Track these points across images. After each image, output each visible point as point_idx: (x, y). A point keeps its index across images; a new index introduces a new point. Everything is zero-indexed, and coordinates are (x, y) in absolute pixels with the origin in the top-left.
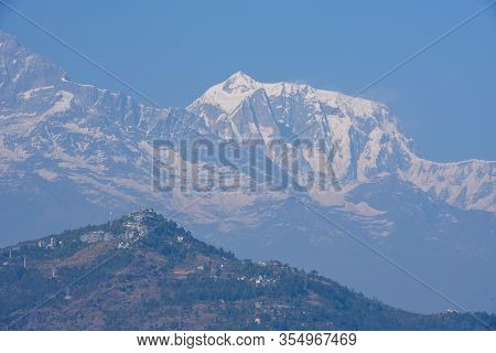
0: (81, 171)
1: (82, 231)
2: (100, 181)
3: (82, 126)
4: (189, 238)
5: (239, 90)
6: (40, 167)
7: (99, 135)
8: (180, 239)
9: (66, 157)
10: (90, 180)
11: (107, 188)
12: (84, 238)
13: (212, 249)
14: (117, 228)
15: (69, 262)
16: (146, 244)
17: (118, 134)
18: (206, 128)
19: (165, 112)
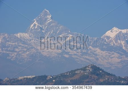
0: (75, 55)
1: (75, 70)
2: (80, 57)
4: (103, 71)
5: (115, 32)
6: (65, 54)
8: (101, 71)
9: (71, 51)
10: (77, 57)
11: (82, 59)
12: (76, 72)
13: (109, 74)
14: (84, 69)
15: (73, 78)
16: (92, 73)
18: (107, 42)
19: (96, 39)
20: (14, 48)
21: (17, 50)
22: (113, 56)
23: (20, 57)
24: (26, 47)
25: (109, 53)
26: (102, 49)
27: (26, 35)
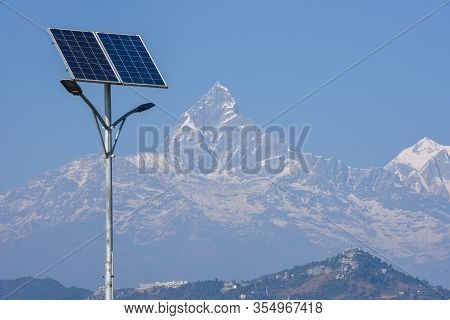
0: (306, 219)
1: (308, 266)
2: (319, 227)
3: (304, 185)
4: (390, 269)
5: (426, 151)
6: (274, 217)
7: (317, 191)
8: (384, 271)
9: (293, 209)
10: (312, 226)
11: (326, 232)
12: (310, 272)
13: (410, 277)
14: (334, 263)
15: (300, 291)
16: (357, 275)
17: (332, 191)
18: (401, 183)
19: (368, 171)
20: (126, 197)
21: (132, 203)
22: (419, 224)
23: (142, 225)
24: (158, 197)
25: (408, 216)
26: (388, 204)
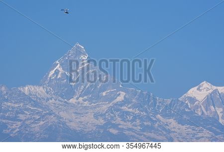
0: (129, 129)
2: (138, 134)
3: (129, 108)
5: (205, 90)
6: (110, 128)
7: (137, 112)
9: (122, 123)
10: (133, 134)
11: (142, 137)
17: (146, 112)
18: (189, 109)
19: (169, 101)
20: (17, 113)
21: (21, 117)
22: (200, 135)
23: (27, 130)
24: (38, 113)
25: (193, 130)
26: (181, 122)
27: (40, 90)
